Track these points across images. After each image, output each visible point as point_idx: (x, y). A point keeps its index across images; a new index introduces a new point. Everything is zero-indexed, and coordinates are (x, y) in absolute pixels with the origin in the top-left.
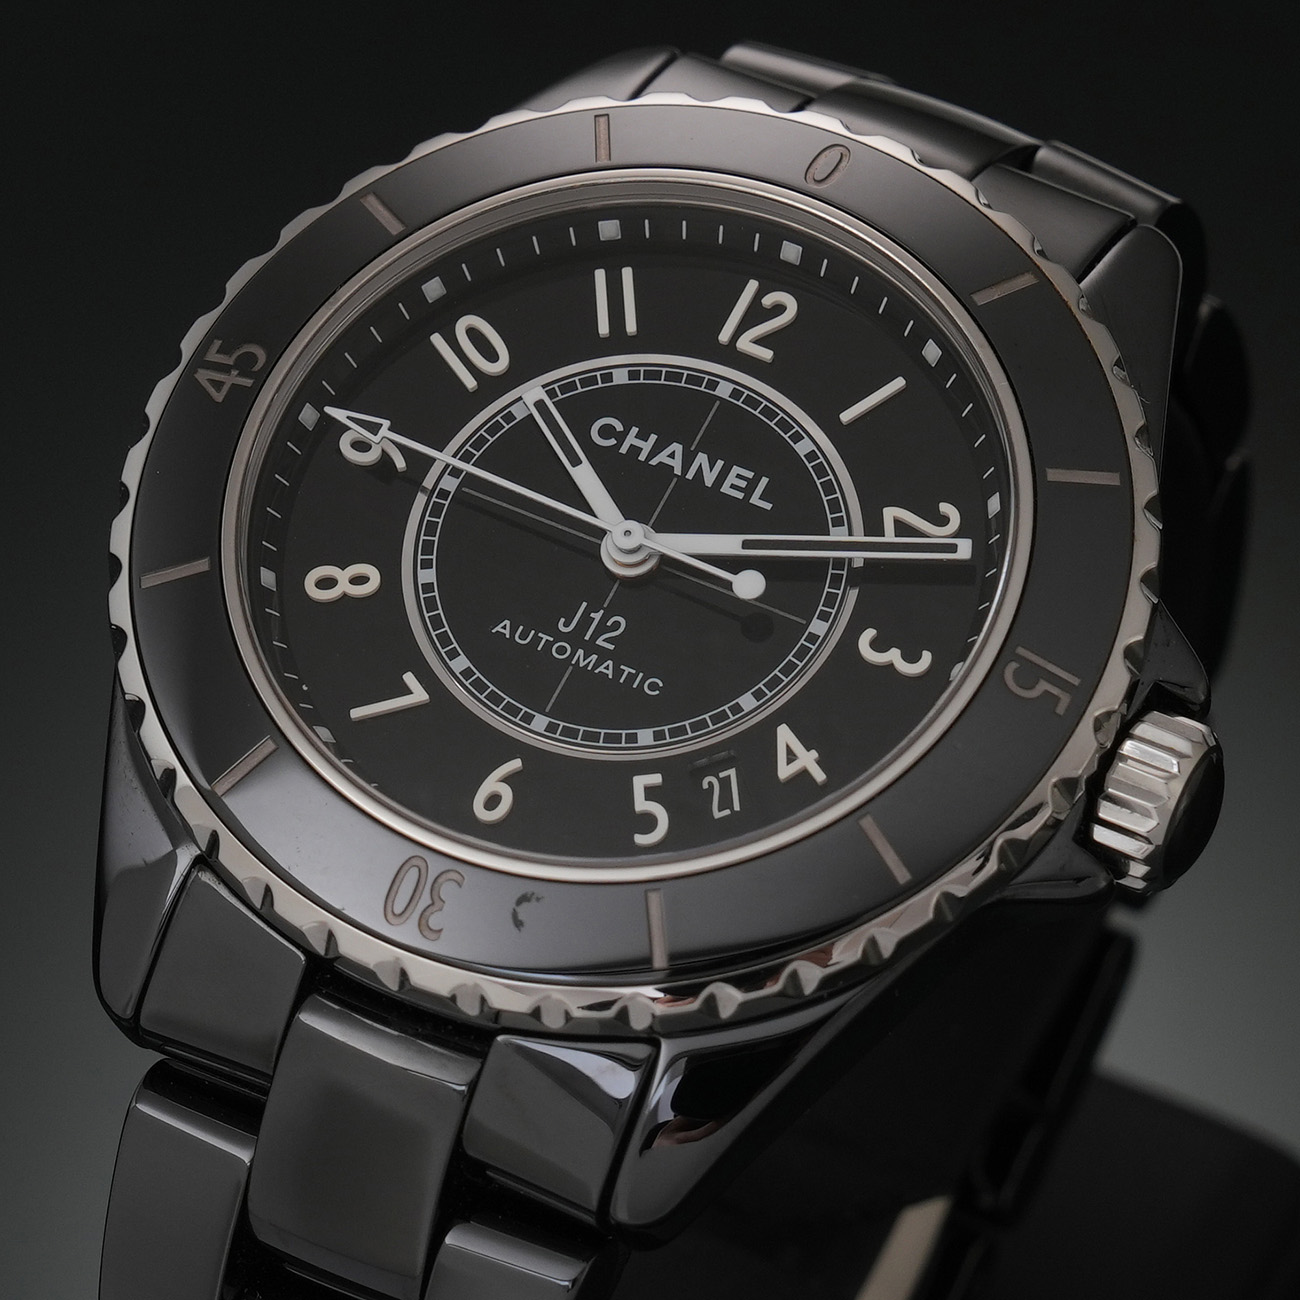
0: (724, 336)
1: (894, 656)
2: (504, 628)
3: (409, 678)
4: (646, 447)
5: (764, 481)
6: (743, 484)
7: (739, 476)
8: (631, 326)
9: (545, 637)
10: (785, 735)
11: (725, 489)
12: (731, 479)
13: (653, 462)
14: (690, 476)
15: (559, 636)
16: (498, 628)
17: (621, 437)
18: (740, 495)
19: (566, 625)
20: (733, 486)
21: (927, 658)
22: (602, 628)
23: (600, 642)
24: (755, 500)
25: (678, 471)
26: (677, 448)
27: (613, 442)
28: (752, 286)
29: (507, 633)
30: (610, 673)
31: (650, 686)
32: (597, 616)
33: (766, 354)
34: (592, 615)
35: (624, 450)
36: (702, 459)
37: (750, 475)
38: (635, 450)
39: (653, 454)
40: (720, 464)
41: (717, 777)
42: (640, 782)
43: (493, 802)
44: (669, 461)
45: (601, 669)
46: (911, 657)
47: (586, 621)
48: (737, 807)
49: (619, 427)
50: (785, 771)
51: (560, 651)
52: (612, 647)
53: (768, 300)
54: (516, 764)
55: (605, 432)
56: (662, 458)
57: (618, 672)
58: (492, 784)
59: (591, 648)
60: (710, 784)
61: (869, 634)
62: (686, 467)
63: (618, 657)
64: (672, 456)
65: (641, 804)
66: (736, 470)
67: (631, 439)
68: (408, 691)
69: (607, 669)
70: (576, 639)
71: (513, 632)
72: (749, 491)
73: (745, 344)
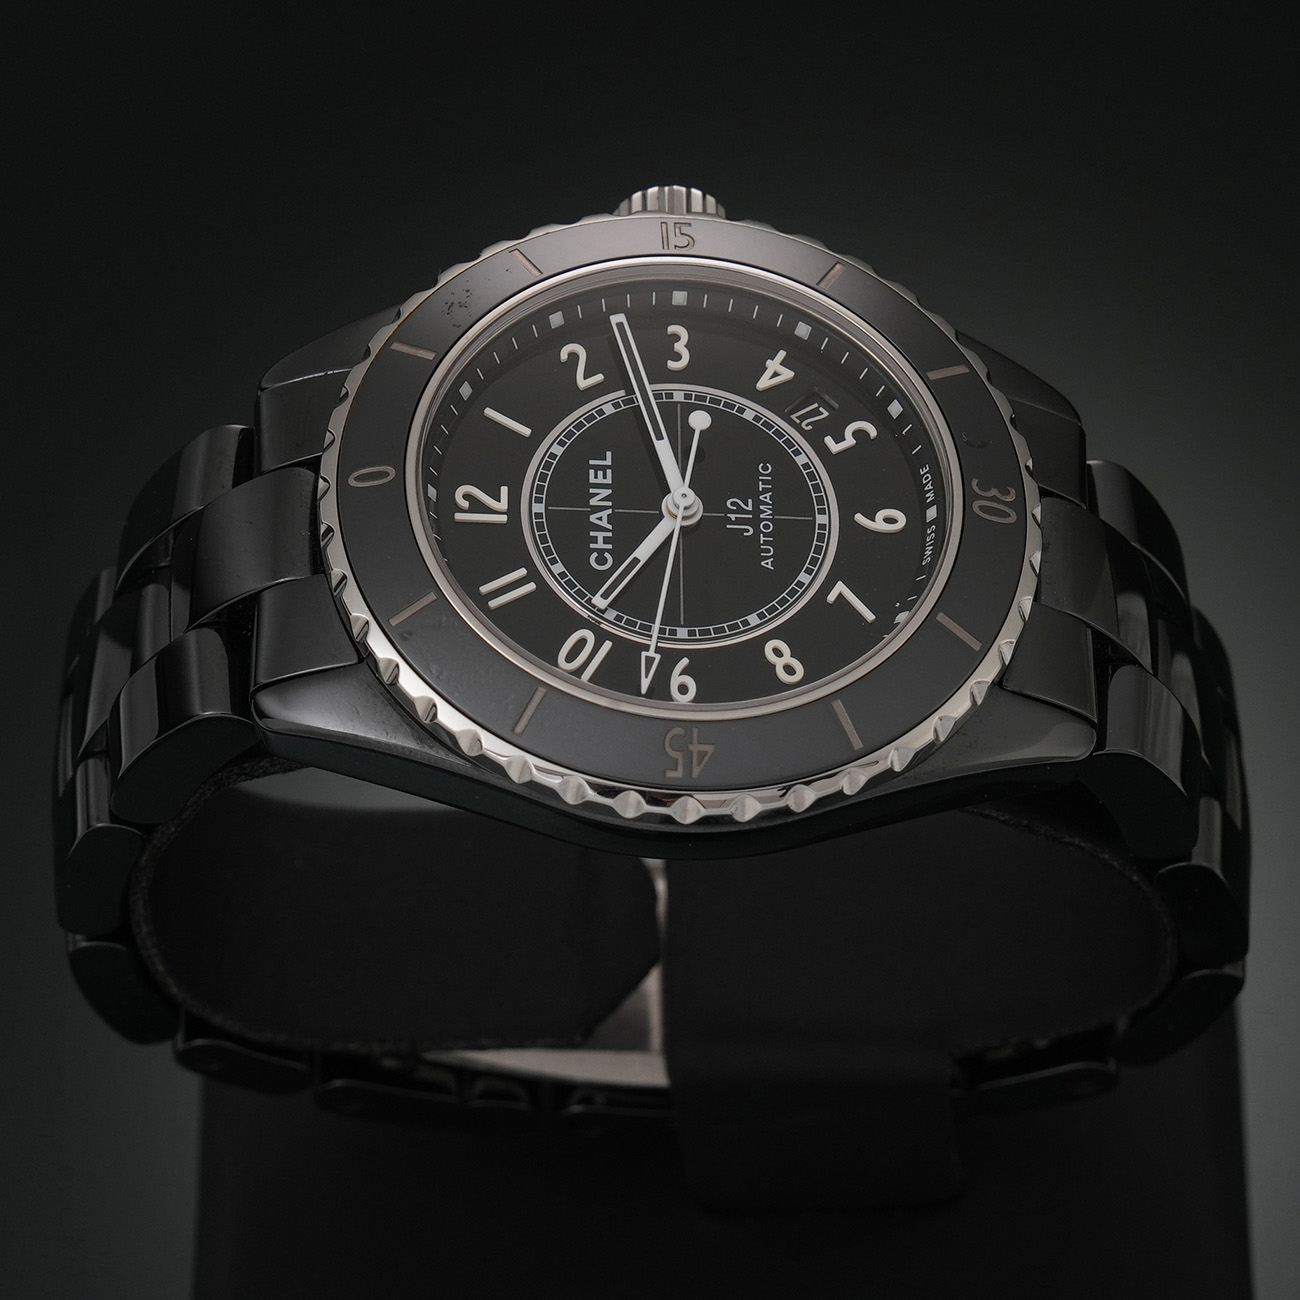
0: (503, 518)
1: (680, 347)
2: (768, 564)
3: (832, 597)
4: (600, 535)
5: (591, 462)
6: (600, 473)
7: (596, 477)
8: (522, 572)
9: (762, 539)
10: (764, 383)
11: (609, 480)
12: (600, 480)
13: (610, 527)
14: (610, 504)
15: (757, 532)
16: (769, 566)
17: (601, 552)
18: (609, 472)
19: (748, 531)
20: (605, 477)
21: (672, 329)
22: (740, 510)
23: (750, 508)
24: (608, 462)
25: (610, 511)
26: (593, 518)
27: (607, 555)
28: (459, 516)
29: (769, 561)
30: (768, 495)
31: (766, 471)
32: (733, 517)
33: (504, 490)
34: (733, 519)
35: (610, 546)
36: (593, 502)
37: (592, 472)
38: (606, 540)
39: (604, 529)
40: (592, 491)
41: (800, 424)
42: (835, 448)
43: (890, 520)
44: (605, 519)
45: (768, 500)
46: (676, 338)
47: (738, 521)
48: (816, 405)
49: (595, 555)
50: (787, 374)
51: (767, 526)
52: (750, 501)
53: (465, 504)
54: (859, 518)
55: (601, 560)
56: (604, 523)
57: (765, 491)
58: (878, 524)
59: (757, 511)
60: (807, 425)
61: (672, 365)
62: (604, 508)
63: (755, 495)
64: (601, 519)
65: (849, 441)
66: (592, 480)
67: (600, 545)
68: (840, 595)
69: (766, 497)
70: (755, 522)
71: (769, 558)
72: (604, 468)
73: (503, 505)
